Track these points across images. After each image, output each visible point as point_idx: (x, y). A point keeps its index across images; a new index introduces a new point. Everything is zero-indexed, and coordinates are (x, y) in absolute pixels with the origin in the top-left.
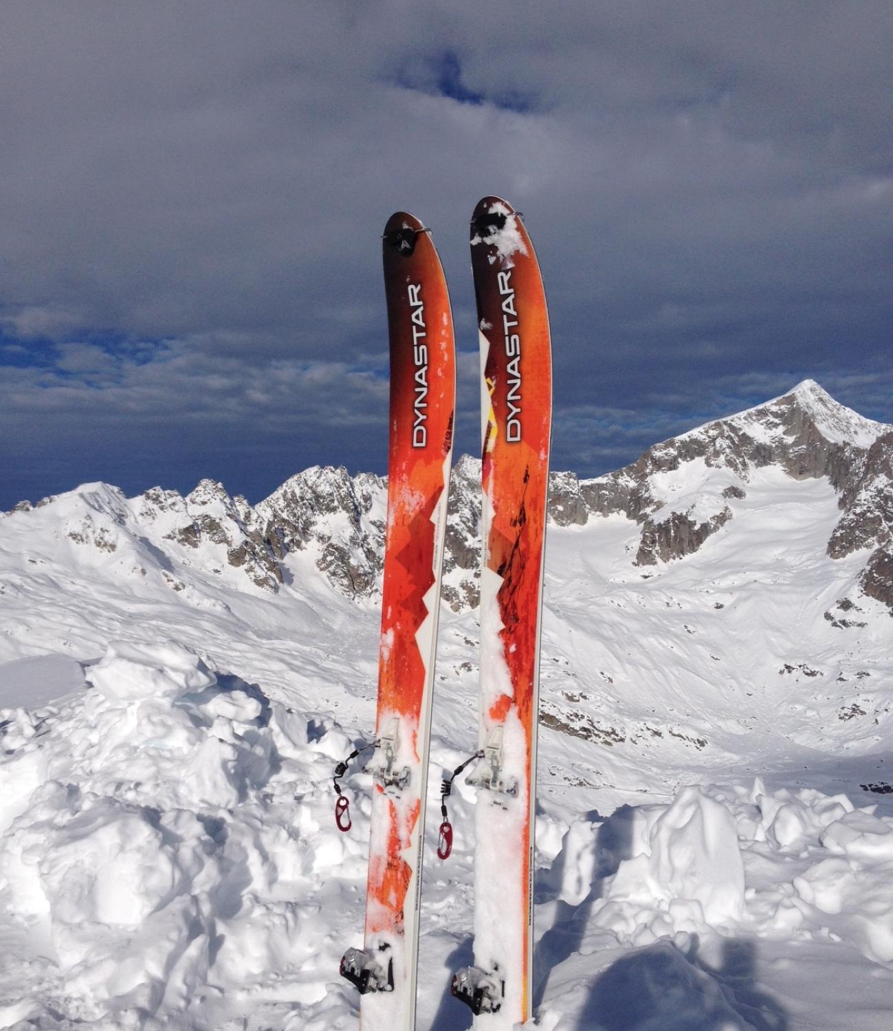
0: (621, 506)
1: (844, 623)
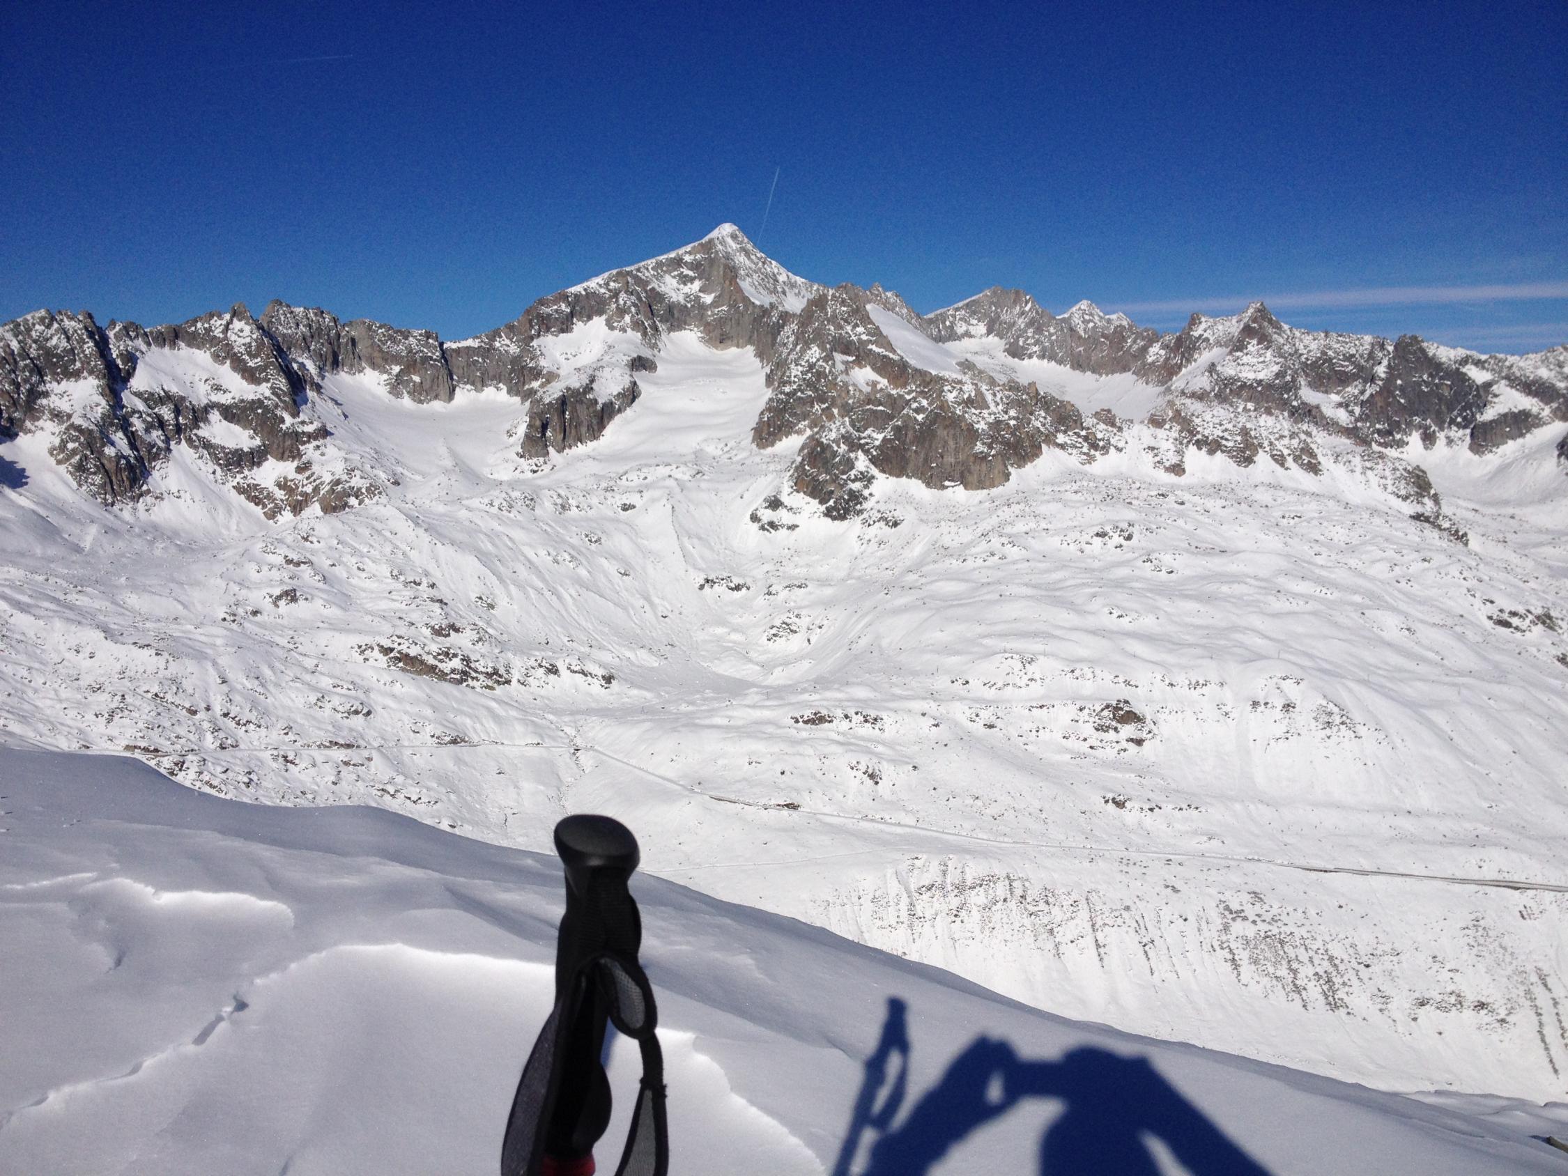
0: (498, 378)
1: (773, 525)
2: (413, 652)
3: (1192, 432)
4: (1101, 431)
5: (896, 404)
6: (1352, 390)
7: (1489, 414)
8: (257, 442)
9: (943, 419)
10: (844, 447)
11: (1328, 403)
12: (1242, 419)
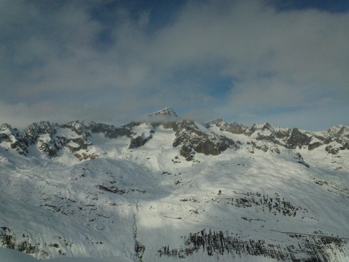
0: (125, 134)
1: (176, 162)
2: (107, 187)
3: (255, 145)
4: (238, 145)
5: (199, 139)
6: (285, 138)
7: (311, 143)
8: (79, 146)
9: (208, 142)
10: (189, 147)
11: (281, 140)
12: (265, 143)
